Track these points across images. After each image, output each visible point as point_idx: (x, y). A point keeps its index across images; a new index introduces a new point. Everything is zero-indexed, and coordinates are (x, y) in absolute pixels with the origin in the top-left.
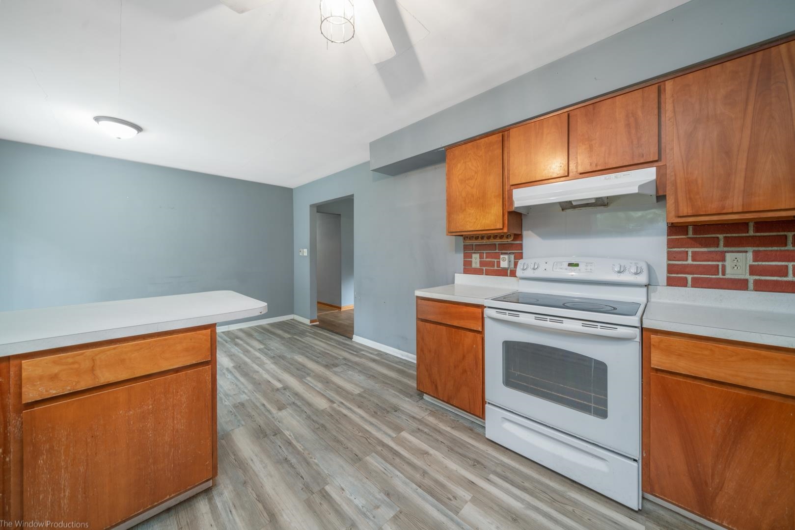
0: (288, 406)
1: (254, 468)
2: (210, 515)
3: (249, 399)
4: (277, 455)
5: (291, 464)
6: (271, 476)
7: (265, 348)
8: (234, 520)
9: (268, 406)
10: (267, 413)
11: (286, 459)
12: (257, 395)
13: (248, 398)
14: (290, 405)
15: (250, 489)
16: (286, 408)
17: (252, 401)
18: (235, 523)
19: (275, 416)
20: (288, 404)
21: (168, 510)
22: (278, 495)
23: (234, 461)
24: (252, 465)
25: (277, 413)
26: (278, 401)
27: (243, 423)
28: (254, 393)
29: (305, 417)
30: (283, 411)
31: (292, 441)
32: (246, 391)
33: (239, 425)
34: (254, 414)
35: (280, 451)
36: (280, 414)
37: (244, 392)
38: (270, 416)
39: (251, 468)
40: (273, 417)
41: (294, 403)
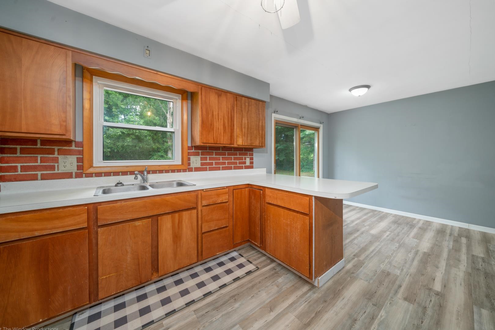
0: (416, 304)
1: (338, 302)
2: (302, 293)
3: (398, 276)
4: (356, 312)
5: (353, 325)
6: (336, 315)
7: (483, 259)
8: (302, 305)
9: (401, 290)
10: (392, 292)
11: (356, 320)
12: (407, 278)
14: (419, 305)
15: (322, 306)
16: (411, 303)
17: (397, 278)
18: (300, 306)
19: (395, 298)
20: (418, 303)
21: (300, 277)
22: (324, 323)
23: (338, 290)
24: (339, 300)
25: (400, 299)
26: (415, 294)
27: (371, 281)
28: (408, 276)
29: (416, 323)
30: (406, 302)
31: (377, 320)
32: (405, 270)
33: (367, 280)
34: (385, 284)
35: (361, 314)
36: (401, 301)
37: (403, 269)
38: (391, 295)
39: (338, 301)
40: (392, 298)
41: (425, 308)
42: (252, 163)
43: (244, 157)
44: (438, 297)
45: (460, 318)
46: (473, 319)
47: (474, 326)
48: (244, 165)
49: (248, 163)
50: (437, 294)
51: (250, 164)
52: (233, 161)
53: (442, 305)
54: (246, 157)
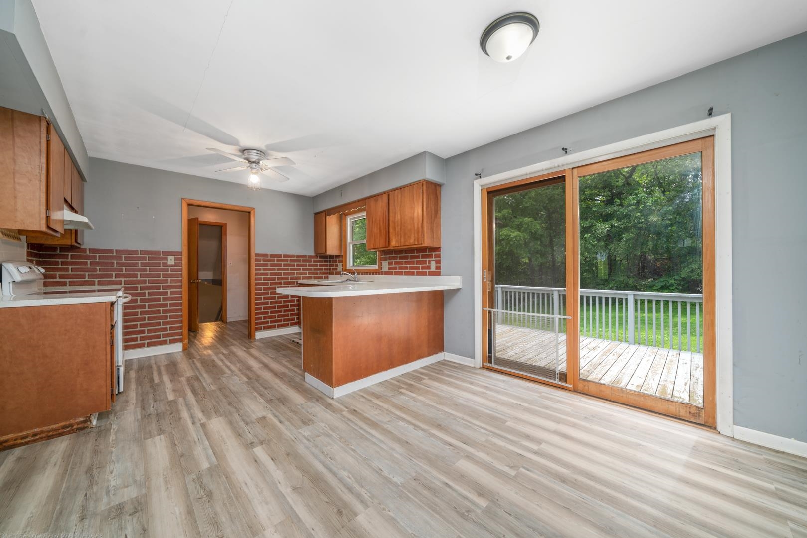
0: (254, 421)
3: (298, 429)
4: (272, 390)
9: (275, 421)
10: (277, 414)
12: (289, 434)
13: (300, 431)
14: (252, 423)
16: (258, 419)
17: (294, 426)
19: (270, 412)
20: (254, 423)
26: (265, 427)
27: (299, 407)
28: (294, 439)
29: (241, 411)
30: (261, 417)
31: (257, 395)
32: (305, 441)
34: (290, 414)
35: (270, 392)
36: (264, 414)
37: (308, 440)
38: (274, 412)
40: (271, 411)
41: (247, 425)
42: (438, 268)
43: (427, 259)
44: (249, 442)
45: (221, 438)
46: (212, 447)
47: (209, 442)
48: (427, 271)
49: (433, 269)
50: (252, 444)
51: (436, 269)
52: (415, 265)
53: (240, 437)
54: (431, 259)
